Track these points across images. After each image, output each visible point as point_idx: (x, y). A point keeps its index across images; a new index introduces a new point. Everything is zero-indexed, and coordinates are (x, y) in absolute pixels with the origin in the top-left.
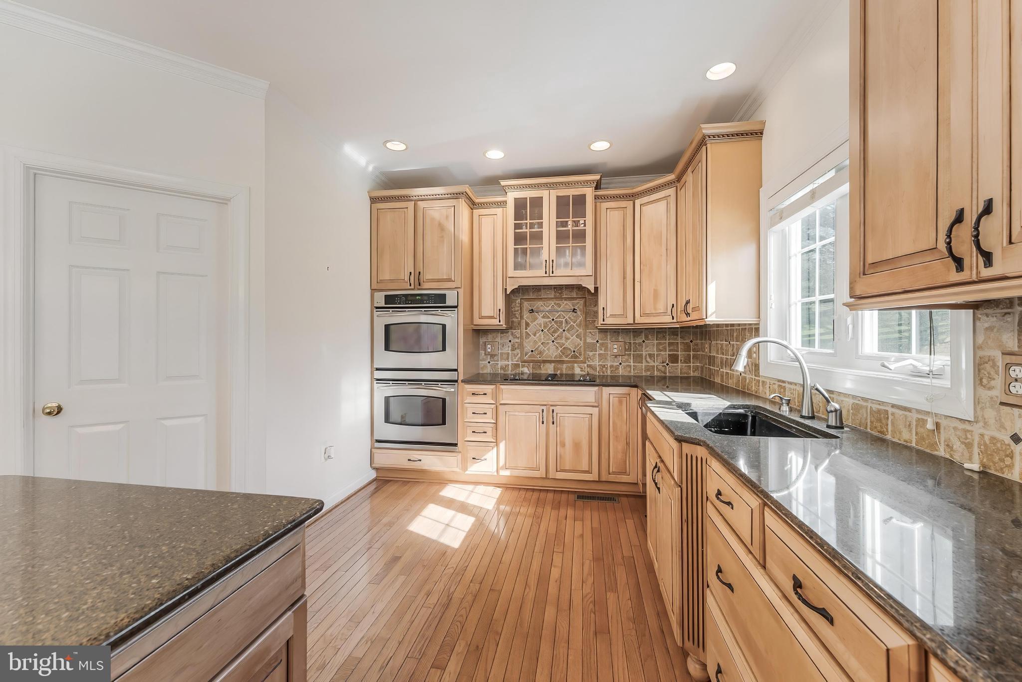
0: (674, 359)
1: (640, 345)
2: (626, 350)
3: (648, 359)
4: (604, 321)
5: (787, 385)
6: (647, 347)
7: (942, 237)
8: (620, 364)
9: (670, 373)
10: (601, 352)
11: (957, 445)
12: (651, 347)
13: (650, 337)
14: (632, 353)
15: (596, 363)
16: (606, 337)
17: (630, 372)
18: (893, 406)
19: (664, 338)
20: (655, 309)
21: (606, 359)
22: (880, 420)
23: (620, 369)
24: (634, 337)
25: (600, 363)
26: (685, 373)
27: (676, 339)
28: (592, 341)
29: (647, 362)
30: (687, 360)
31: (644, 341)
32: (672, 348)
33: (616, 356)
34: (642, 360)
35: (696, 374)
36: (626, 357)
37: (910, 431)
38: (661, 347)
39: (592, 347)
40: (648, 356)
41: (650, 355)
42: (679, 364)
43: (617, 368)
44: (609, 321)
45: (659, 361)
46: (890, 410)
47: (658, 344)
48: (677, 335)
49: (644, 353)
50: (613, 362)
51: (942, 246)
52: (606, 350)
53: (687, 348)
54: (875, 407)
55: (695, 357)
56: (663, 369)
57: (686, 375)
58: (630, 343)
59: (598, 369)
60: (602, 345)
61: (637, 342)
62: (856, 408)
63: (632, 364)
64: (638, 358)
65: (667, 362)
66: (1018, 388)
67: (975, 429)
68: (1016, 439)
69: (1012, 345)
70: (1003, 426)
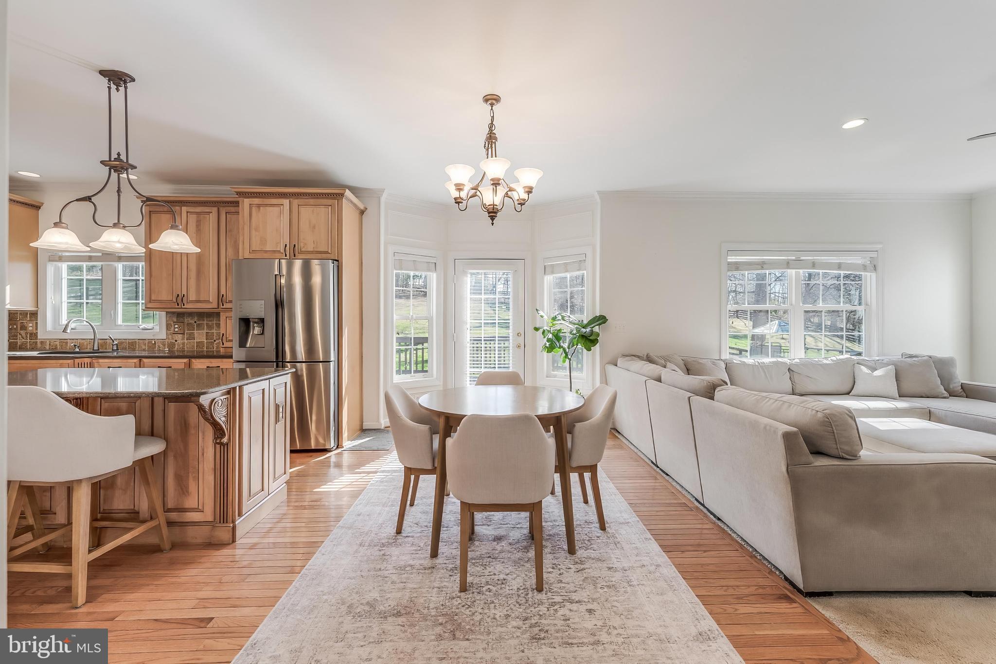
5: (69, 341)
7: (173, 299)
11: (161, 346)
18: (139, 340)
37: (146, 346)
46: (137, 341)
54: (131, 341)
66: (176, 330)
67: (167, 341)
68: (176, 341)
69: (175, 320)
70: (172, 338)
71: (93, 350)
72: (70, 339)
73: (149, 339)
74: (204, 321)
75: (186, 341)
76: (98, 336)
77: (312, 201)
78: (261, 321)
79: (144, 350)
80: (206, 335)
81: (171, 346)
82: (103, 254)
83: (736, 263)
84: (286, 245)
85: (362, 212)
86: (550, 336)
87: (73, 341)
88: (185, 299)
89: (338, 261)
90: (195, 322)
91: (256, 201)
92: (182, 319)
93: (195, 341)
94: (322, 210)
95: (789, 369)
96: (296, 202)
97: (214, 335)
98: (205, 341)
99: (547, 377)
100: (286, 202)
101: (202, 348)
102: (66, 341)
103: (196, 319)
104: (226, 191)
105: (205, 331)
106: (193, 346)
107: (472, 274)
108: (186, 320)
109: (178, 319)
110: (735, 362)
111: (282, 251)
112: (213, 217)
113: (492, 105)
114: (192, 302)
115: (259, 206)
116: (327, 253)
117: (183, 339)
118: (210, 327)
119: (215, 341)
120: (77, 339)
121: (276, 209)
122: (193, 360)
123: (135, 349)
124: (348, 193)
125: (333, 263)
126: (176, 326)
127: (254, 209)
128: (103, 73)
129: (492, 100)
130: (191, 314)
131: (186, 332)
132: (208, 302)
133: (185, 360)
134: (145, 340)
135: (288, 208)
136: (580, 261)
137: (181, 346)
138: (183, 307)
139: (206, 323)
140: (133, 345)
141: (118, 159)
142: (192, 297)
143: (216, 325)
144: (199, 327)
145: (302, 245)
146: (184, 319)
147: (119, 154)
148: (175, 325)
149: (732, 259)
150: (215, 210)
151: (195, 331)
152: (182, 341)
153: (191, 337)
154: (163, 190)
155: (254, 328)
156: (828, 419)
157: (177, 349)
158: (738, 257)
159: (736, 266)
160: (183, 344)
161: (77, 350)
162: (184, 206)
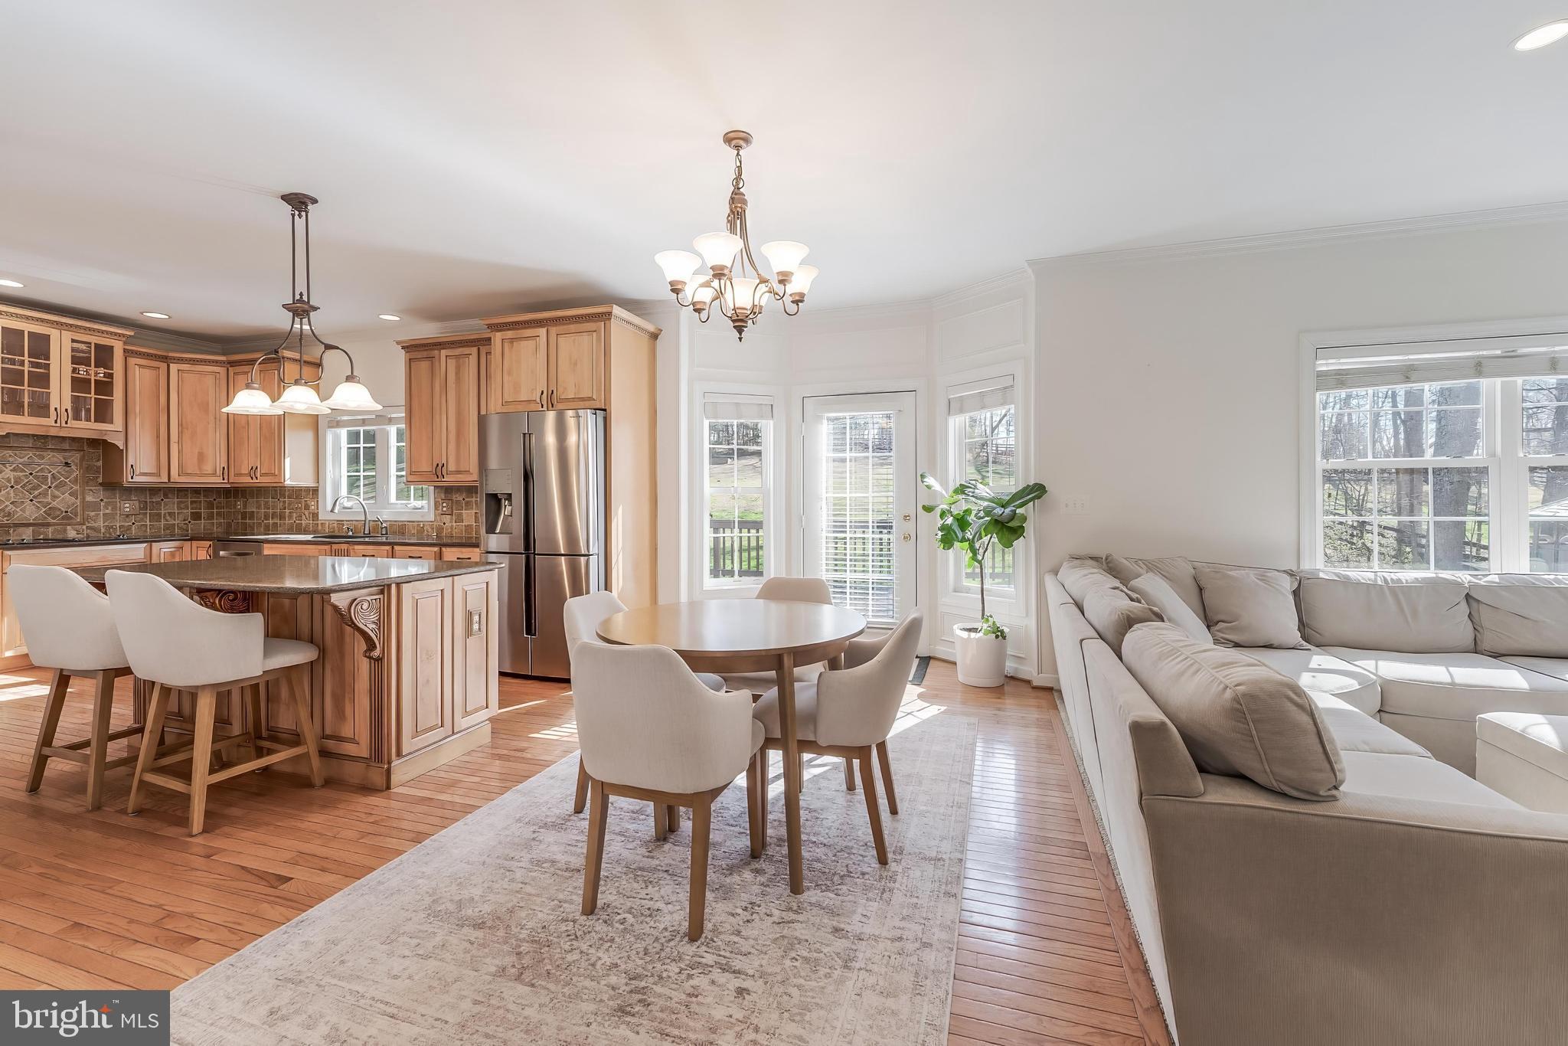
0: (196, 516)
1: (158, 503)
2: (140, 509)
3: (168, 518)
4: (132, 478)
6: (166, 505)
7: (434, 470)
8: (133, 524)
9: (192, 530)
10: (107, 511)
11: (430, 530)
12: (171, 505)
13: (170, 496)
14: (148, 511)
15: (100, 523)
16: (115, 494)
17: (146, 531)
18: (408, 522)
19: (186, 496)
20: (200, 469)
21: (114, 518)
22: (402, 529)
23: (133, 528)
24: (150, 495)
25: (106, 524)
26: (208, 529)
27: (199, 498)
28: (95, 500)
29: (167, 520)
30: (210, 517)
31: (162, 500)
32: (194, 505)
33: (127, 516)
34: (161, 518)
35: (219, 530)
36: (141, 516)
37: (415, 530)
38: (182, 506)
39: (95, 507)
40: (167, 515)
41: (169, 514)
42: (203, 521)
43: (129, 528)
44: (137, 479)
45: (180, 519)
46: (407, 524)
47: (179, 503)
48: (200, 494)
49: (163, 512)
50: (126, 521)
51: (434, 472)
52: (114, 508)
53: (210, 506)
54: (400, 524)
55: (218, 514)
56: (185, 527)
57: (209, 532)
58: (146, 502)
59: (103, 530)
60: (107, 504)
61: (154, 500)
62: (391, 526)
63: (148, 523)
64: (156, 517)
65: (189, 520)
66: (445, 509)
67: (435, 523)
68: (444, 524)
69: (443, 497)
70: (441, 520)
71: (364, 534)
73: (418, 521)
74: (472, 498)
75: (454, 524)
76: (369, 518)
77: (573, 327)
78: (509, 497)
79: (413, 535)
80: (475, 517)
81: (440, 530)
82: (377, 416)
83: (1339, 372)
84: (542, 391)
85: (655, 336)
86: (950, 520)
88: (444, 469)
89: (605, 410)
90: (464, 499)
91: (510, 334)
92: (449, 496)
93: (464, 524)
94: (585, 338)
95: (1468, 597)
96: (554, 330)
98: (474, 524)
99: (955, 591)
100: (542, 331)
101: (471, 533)
103: (464, 495)
104: (474, 327)
105: (474, 511)
106: (462, 531)
107: (829, 419)
108: (454, 497)
109: (445, 495)
110: (1322, 575)
111: (538, 400)
112: (473, 359)
113: (738, 147)
114: (452, 473)
115: (512, 340)
116: (590, 399)
117: (451, 521)
120: (351, 521)
121: (531, 343)
122: (444, 549)
123: (404, 533)
124: (617, 310)
125: (596, 414)
126: (445, 505)
127: (506, 345)
128: (286, 198)
129: (736, 140)
130: (459, 489)
131: (454, 512)
132: (468, 472)
133: (436, 549)
134: (414, 522)
135: (545, 339)
136: (1005, 388)
137: (450, 530)
138: (443, 480)
139: (475, 501)
141: (301, 301)
142: (452, 467)
144: (468, 505)
145: (560, 390)
146: (452, 495)
147: (301, 294)
148: (443, 503)
149: (1325, 365)
150: (474, 350)
151: (464, 512)
152: (450, 525)
153: (459, 519)
154: (428, 331)
155: (505, 506)
156: (1241, 705)
157: (446, 534)
158: (1342, 361)
159: (1340, 379)
160: (452, 527)
161: (350, 533)
162: (444, 349)
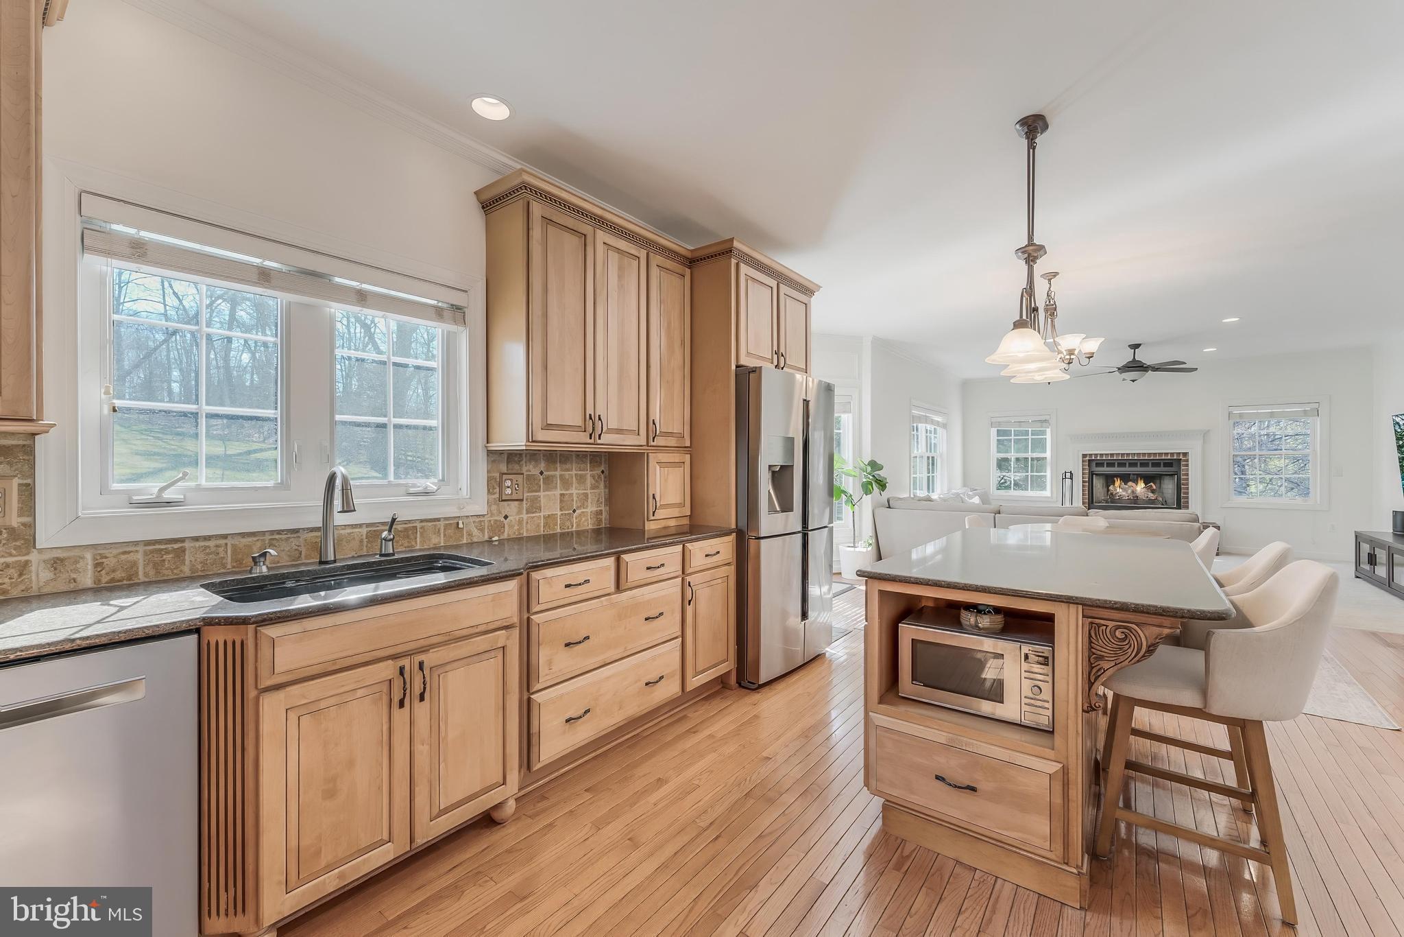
18: (422, 521)
37: (440, 536)
46: (418, 525)
66: (509, 491)
67: (486, 519)
68: (506, 517)
69: (504, 469)
70: (500, 513)
71: (321, 563)
72: (196, 539)
73: (446, 519)
74: (556, 470)
75: (525, 516)
77: (793, 292)
80: (561, 501)
81: (496, 529)
84: (777, 351)
87: (207, 543)
90: (541, 473)
92: (517, 467)
93: (542, 514)
96: (782, 287)
97: (573, 500)
98: (559, 513)
100: (774, 284)
101: (554, 529)
102: (176, 546)
103: (542, 466)
105: (558, 492)
106: (538, 526)
108: (524, 469)
109: (510, 466)
112: (640, 266)
117: (520, 512)
118: (566, 484)
119: (574, 511)
120: (225, 537)
121: (767, 292)
123: (412, 546)
126: (506, 484)
130: (533, 456)
131: (525, 495)
134: (438, 520)
135: (776, 294)
136: (846, 403)
137: (516, 527)
139: (561, 476)
140: (408, 537)
143: (577, 479)
144: (549, 481)
145: (787, 354)
146: (521, 466)
148: (502, 481)
149: (915, 412)
151: (542, 494)
152: (517, 518)
153: (534, 507)
157: (509, 535)
160: (520, 522)
